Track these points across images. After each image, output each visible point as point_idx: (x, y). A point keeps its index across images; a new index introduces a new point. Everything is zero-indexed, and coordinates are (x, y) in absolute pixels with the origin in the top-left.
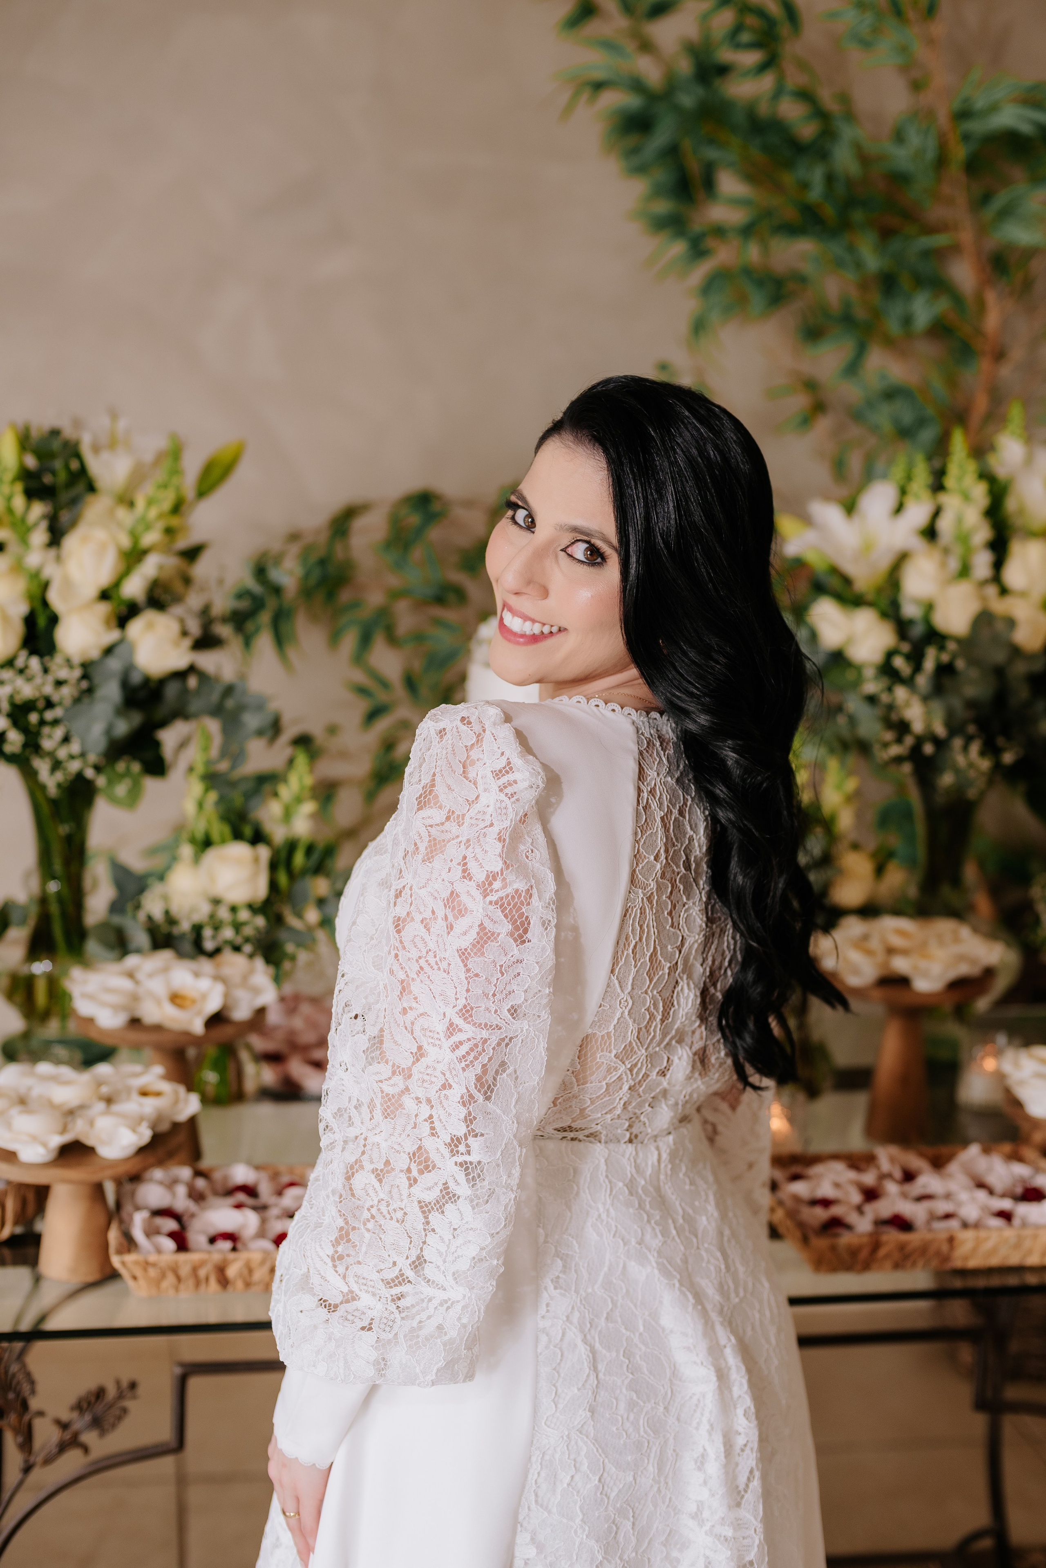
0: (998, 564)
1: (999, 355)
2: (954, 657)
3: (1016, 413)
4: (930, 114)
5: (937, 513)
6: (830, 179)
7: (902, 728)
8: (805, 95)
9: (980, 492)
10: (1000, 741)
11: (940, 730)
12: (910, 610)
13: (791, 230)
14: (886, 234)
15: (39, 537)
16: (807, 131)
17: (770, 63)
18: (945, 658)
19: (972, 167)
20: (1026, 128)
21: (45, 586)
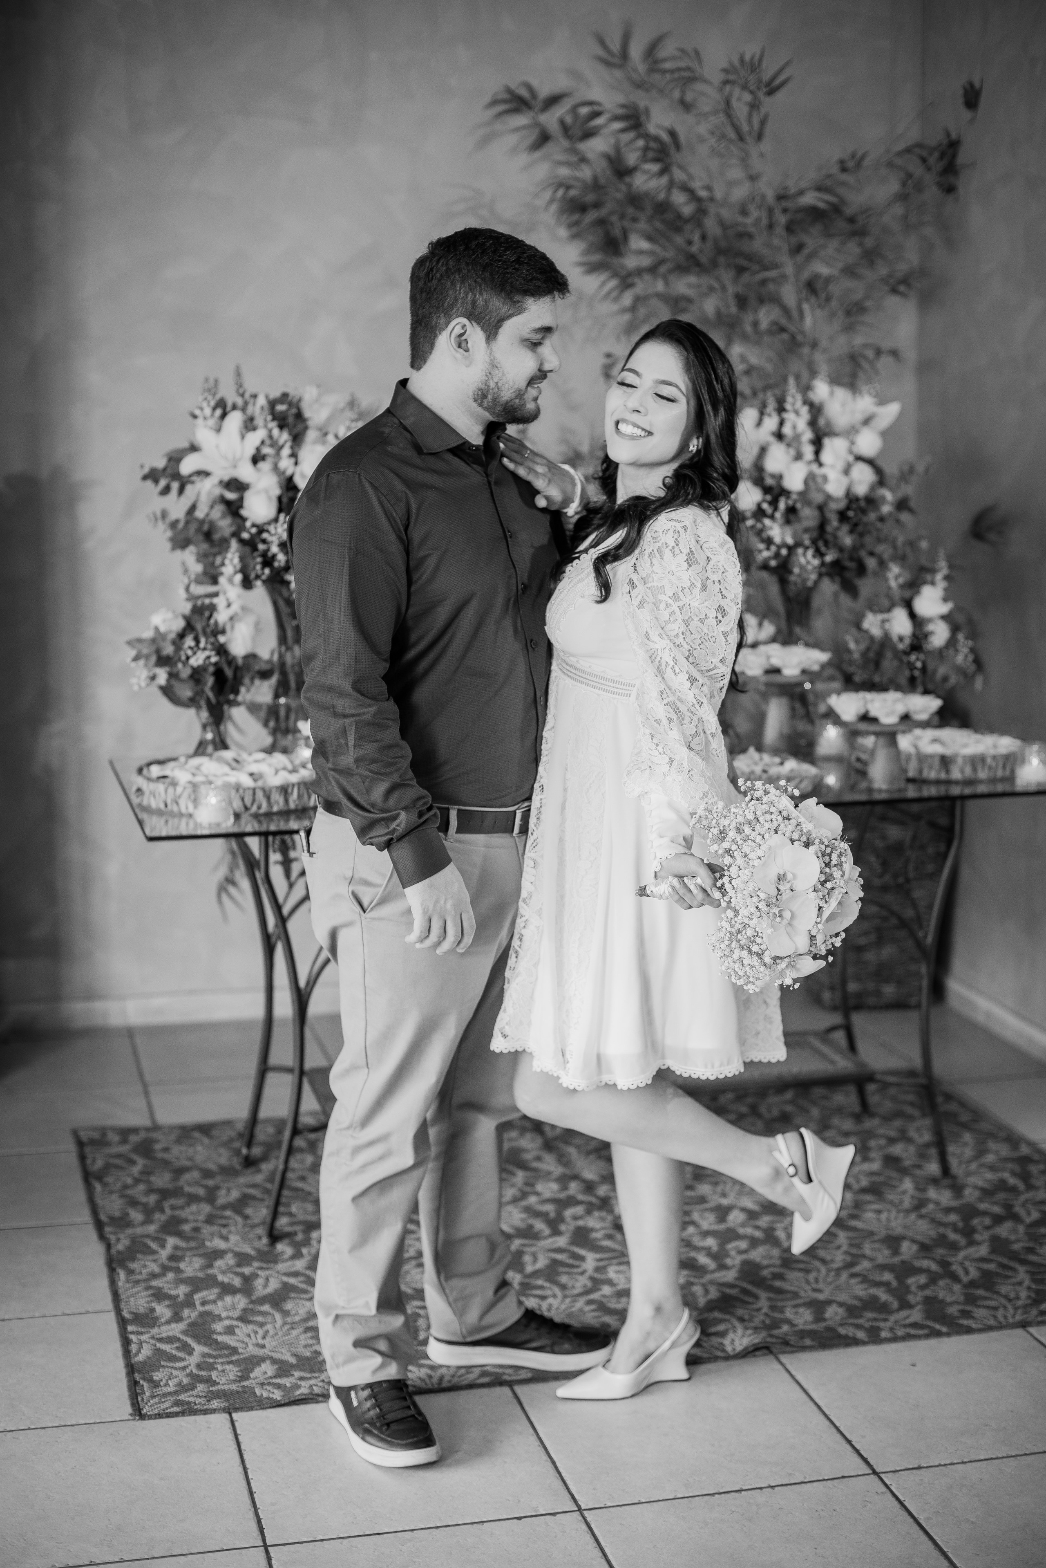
0: (817, 453)
1: (814, 345)
2: (795, 502)
3: (824, 369)
4: (763, 197)
5: (782, 423)
6: (704, 238)
7: (769, 542)
8: (686, 189)
9: (804, 410)
10: (823, 549)
11: (790, 541)
12: (769, 481)
13: (681, 269)
14: (740, 270)
15: (286, 451)
16: (687, 210)
17: (664, 171)
18: (790, 502)
19: (790, 229)
20: (821, 205)
21: (290, 479)
